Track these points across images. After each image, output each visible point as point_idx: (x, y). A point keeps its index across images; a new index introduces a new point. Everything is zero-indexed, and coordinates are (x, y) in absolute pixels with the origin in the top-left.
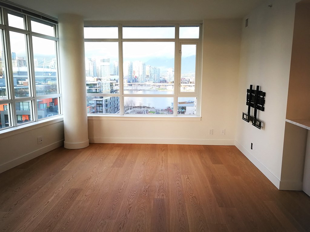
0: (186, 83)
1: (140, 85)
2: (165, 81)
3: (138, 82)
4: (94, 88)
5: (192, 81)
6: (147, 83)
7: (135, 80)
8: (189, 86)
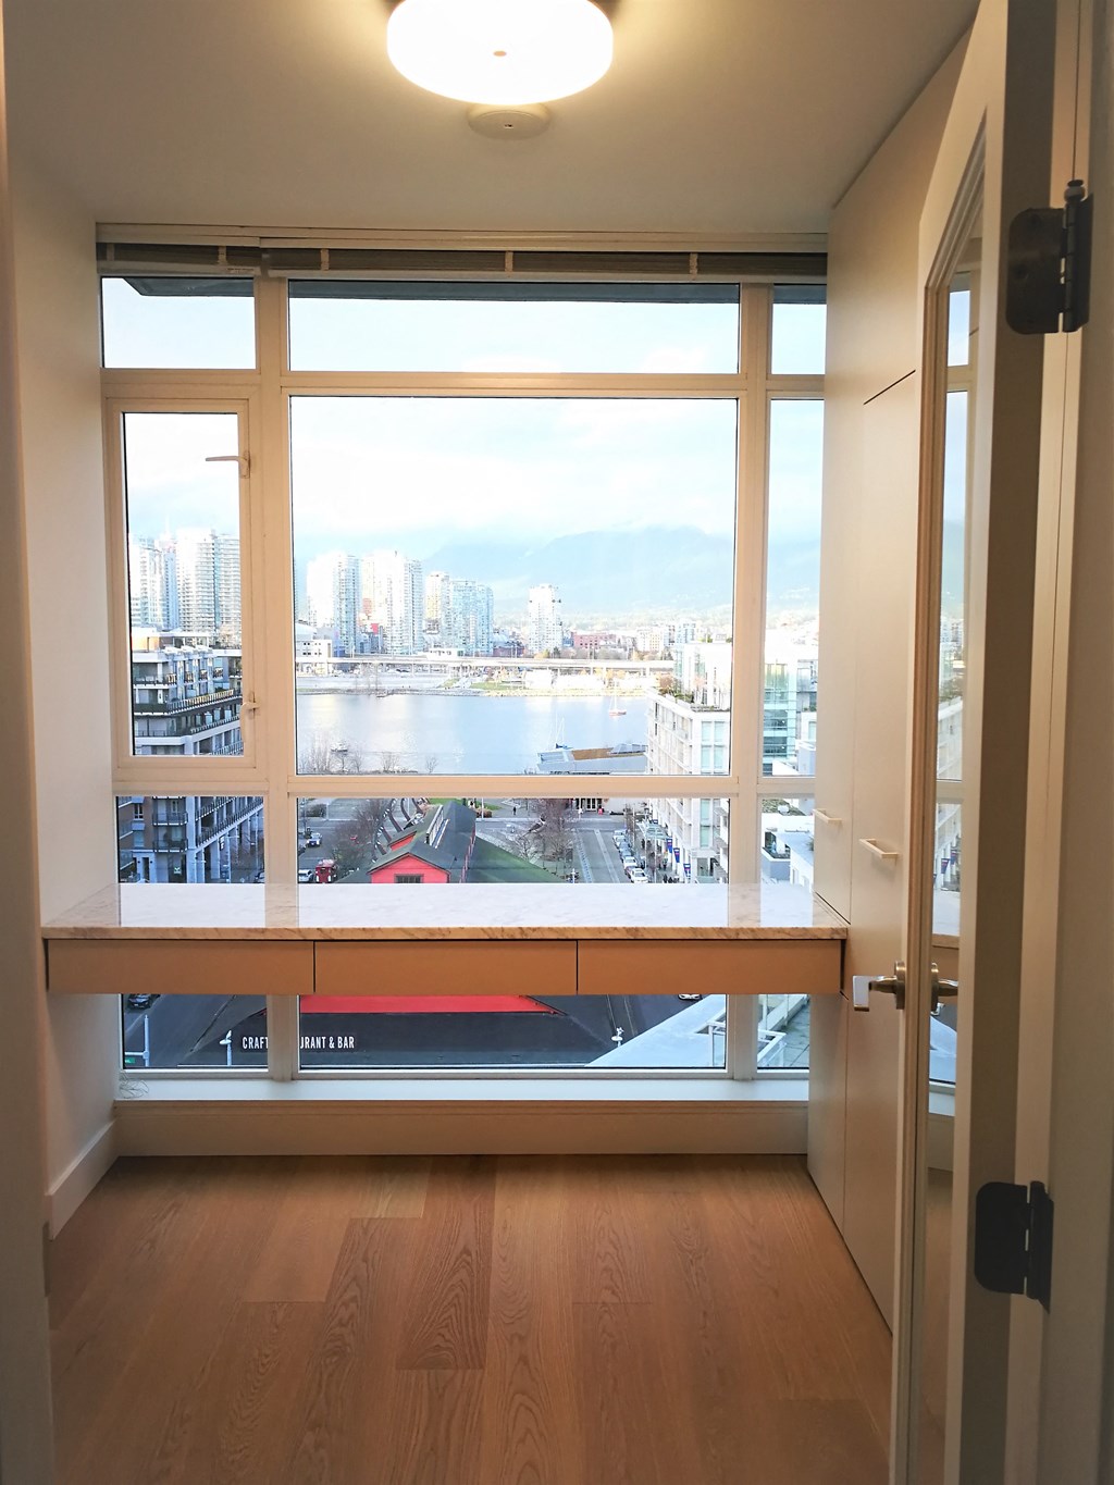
0: (618, 658)
1: (394, 665)
2: (518, 649)
3: (384, 651)
5: (647, 649)
6: (431, 657)
7: (373, 643)
8: (633, 672)
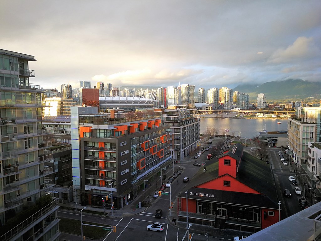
0: (280, 110)
1: (225, 112)
2: (255, 108)
3: (224, 109)
4: (173, 116)
5: (288, 108)
6: (234, 110)
7: (222, 107)
8: (284, 113)
